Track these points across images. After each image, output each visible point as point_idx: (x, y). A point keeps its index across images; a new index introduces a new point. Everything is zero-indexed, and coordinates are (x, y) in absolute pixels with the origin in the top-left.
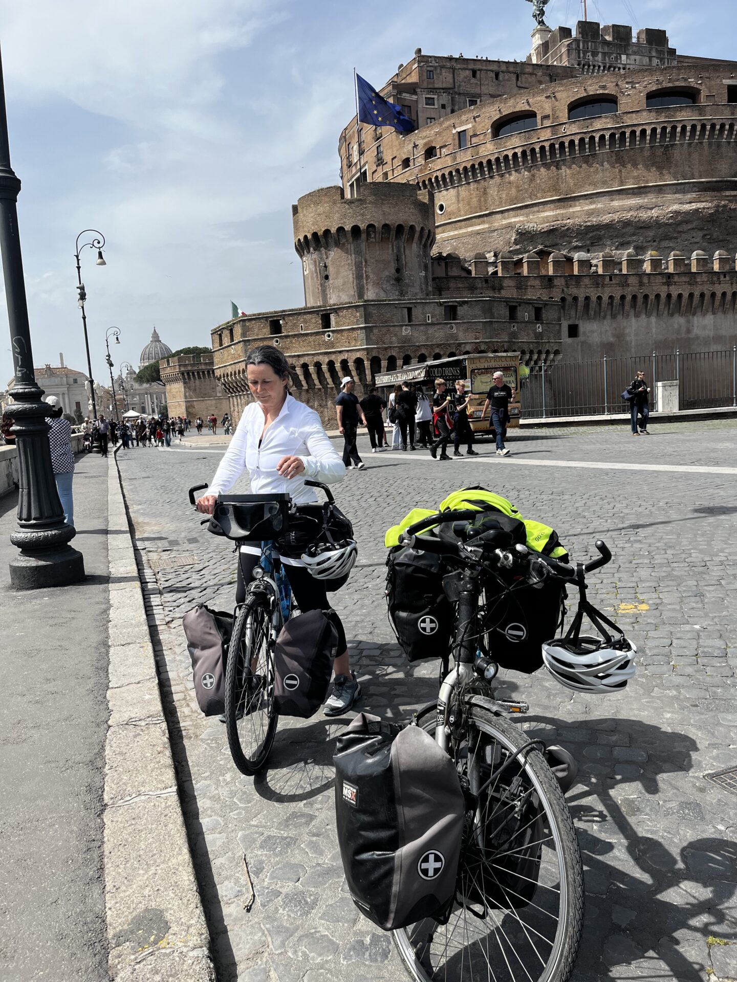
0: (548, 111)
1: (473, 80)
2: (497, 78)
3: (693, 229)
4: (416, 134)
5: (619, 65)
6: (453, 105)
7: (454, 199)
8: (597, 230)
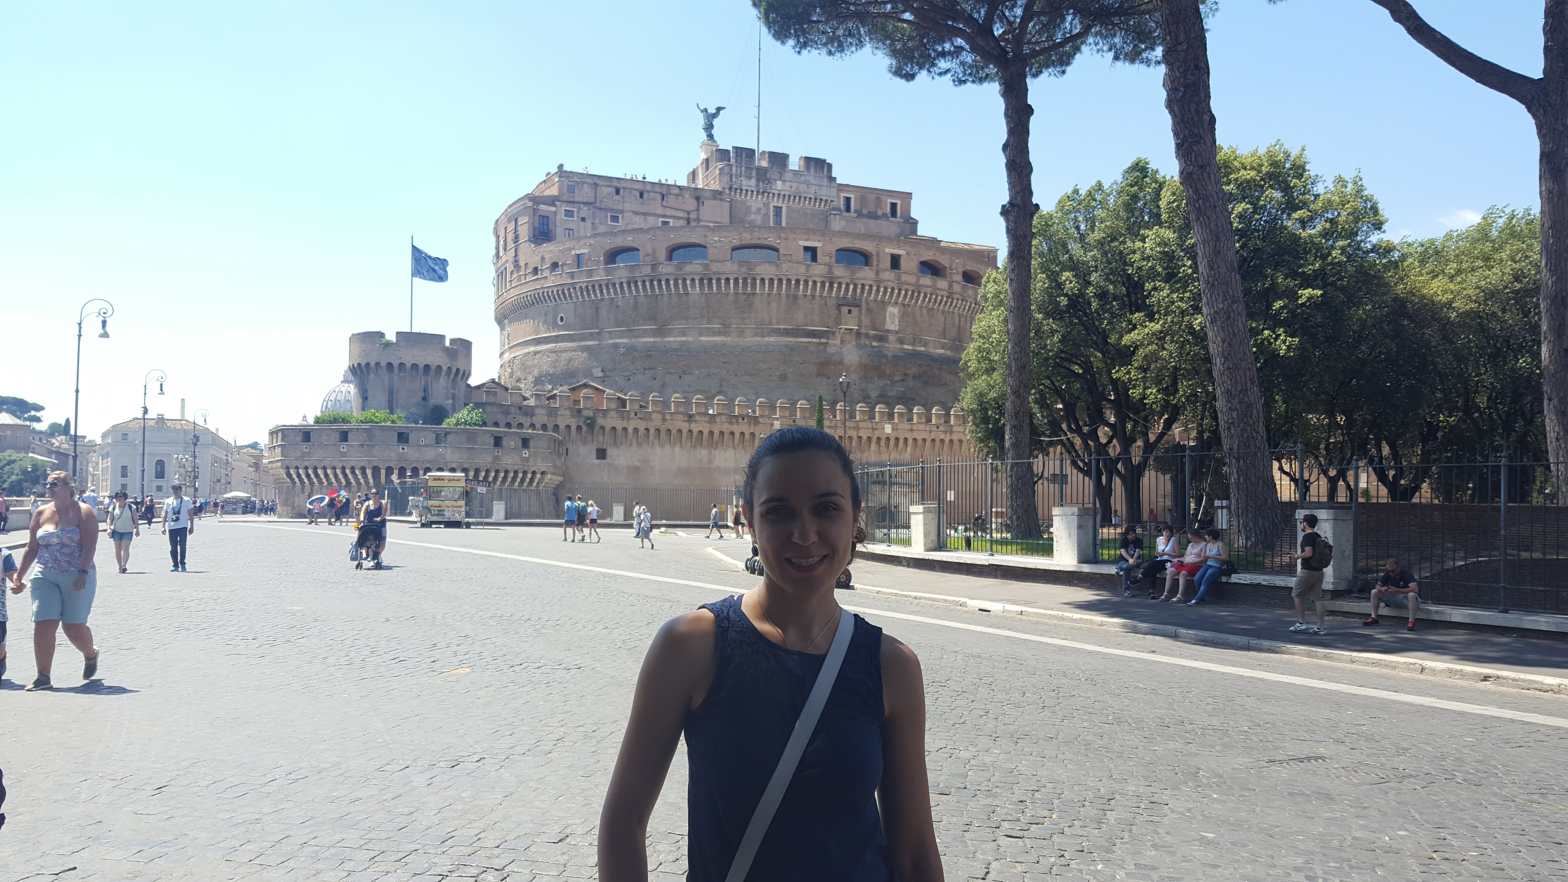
0: (649, 251)
1: (617, 197)
2: (641, 196)
3: (770, 367)
4: (543, 247)
5: (773, 191)
6: (594, 219)
7: (572, 313)
8: (687, 359)
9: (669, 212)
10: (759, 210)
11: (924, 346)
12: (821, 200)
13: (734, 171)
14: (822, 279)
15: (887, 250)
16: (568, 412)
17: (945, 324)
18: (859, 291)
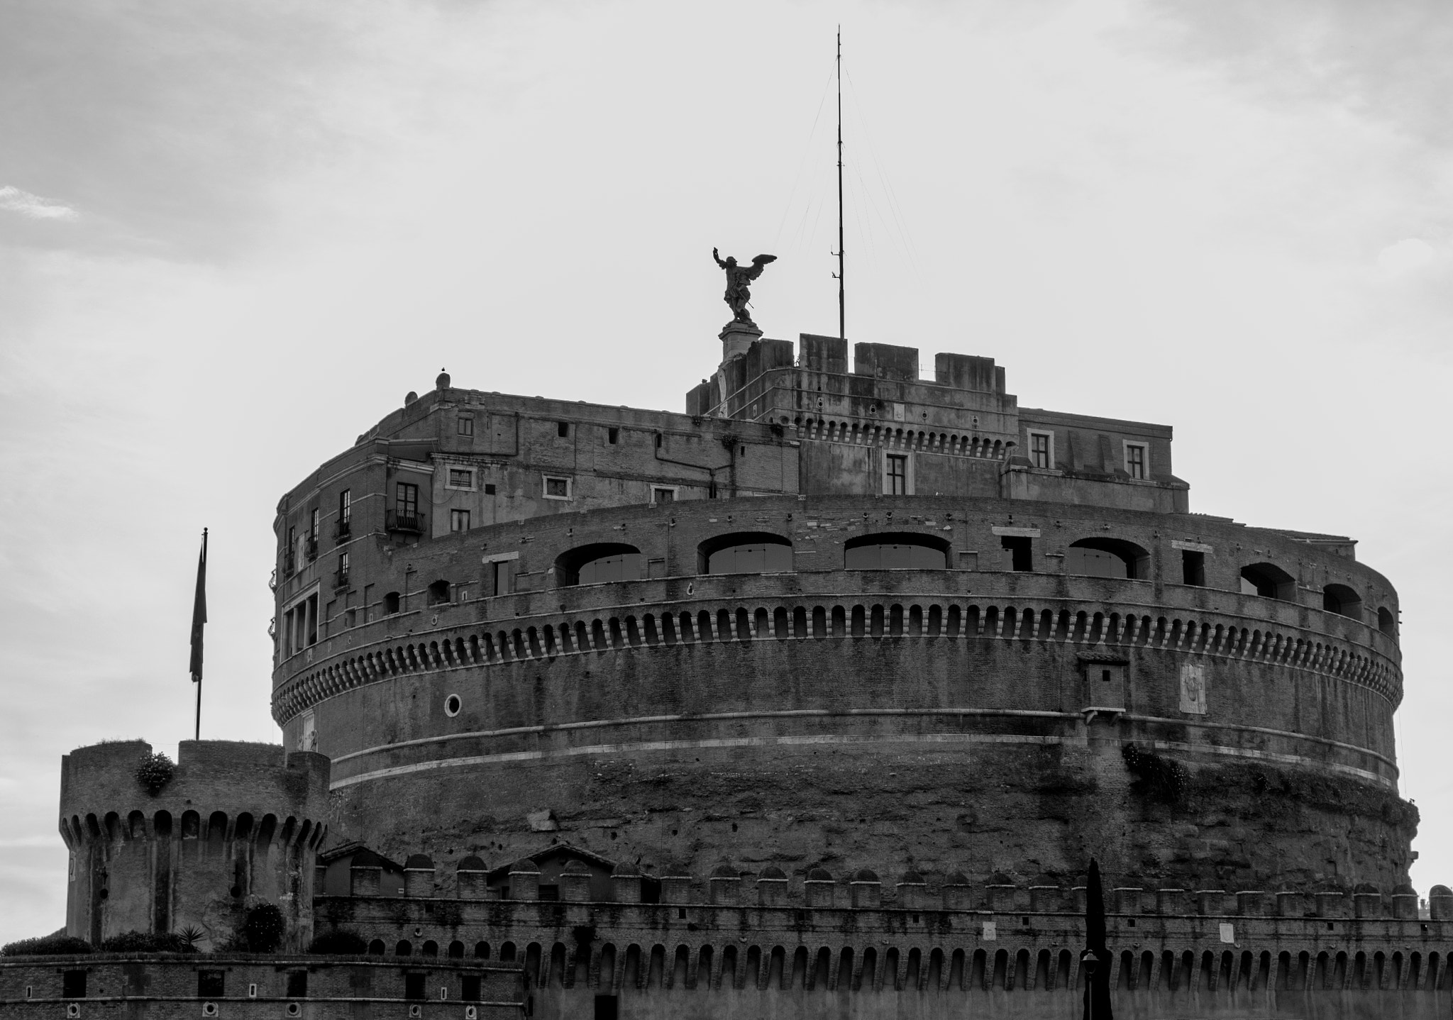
0: (662, 552)
1: (561, 442)
2: (613, 440)
3: (938, 803)
4: (414, 550)
5: (886, 424)
6: (513, 487)
7: (479, 691)
8: (750, 788)
9: (671, 471)
10: (858, 464)
11: (1260, 748)
12: (987, 441)
13: (805, 385)
14: (1044, 606)
15: (1175, 544)
16: (533, 914)
17: (1297, 700)
18: (1121, 630)
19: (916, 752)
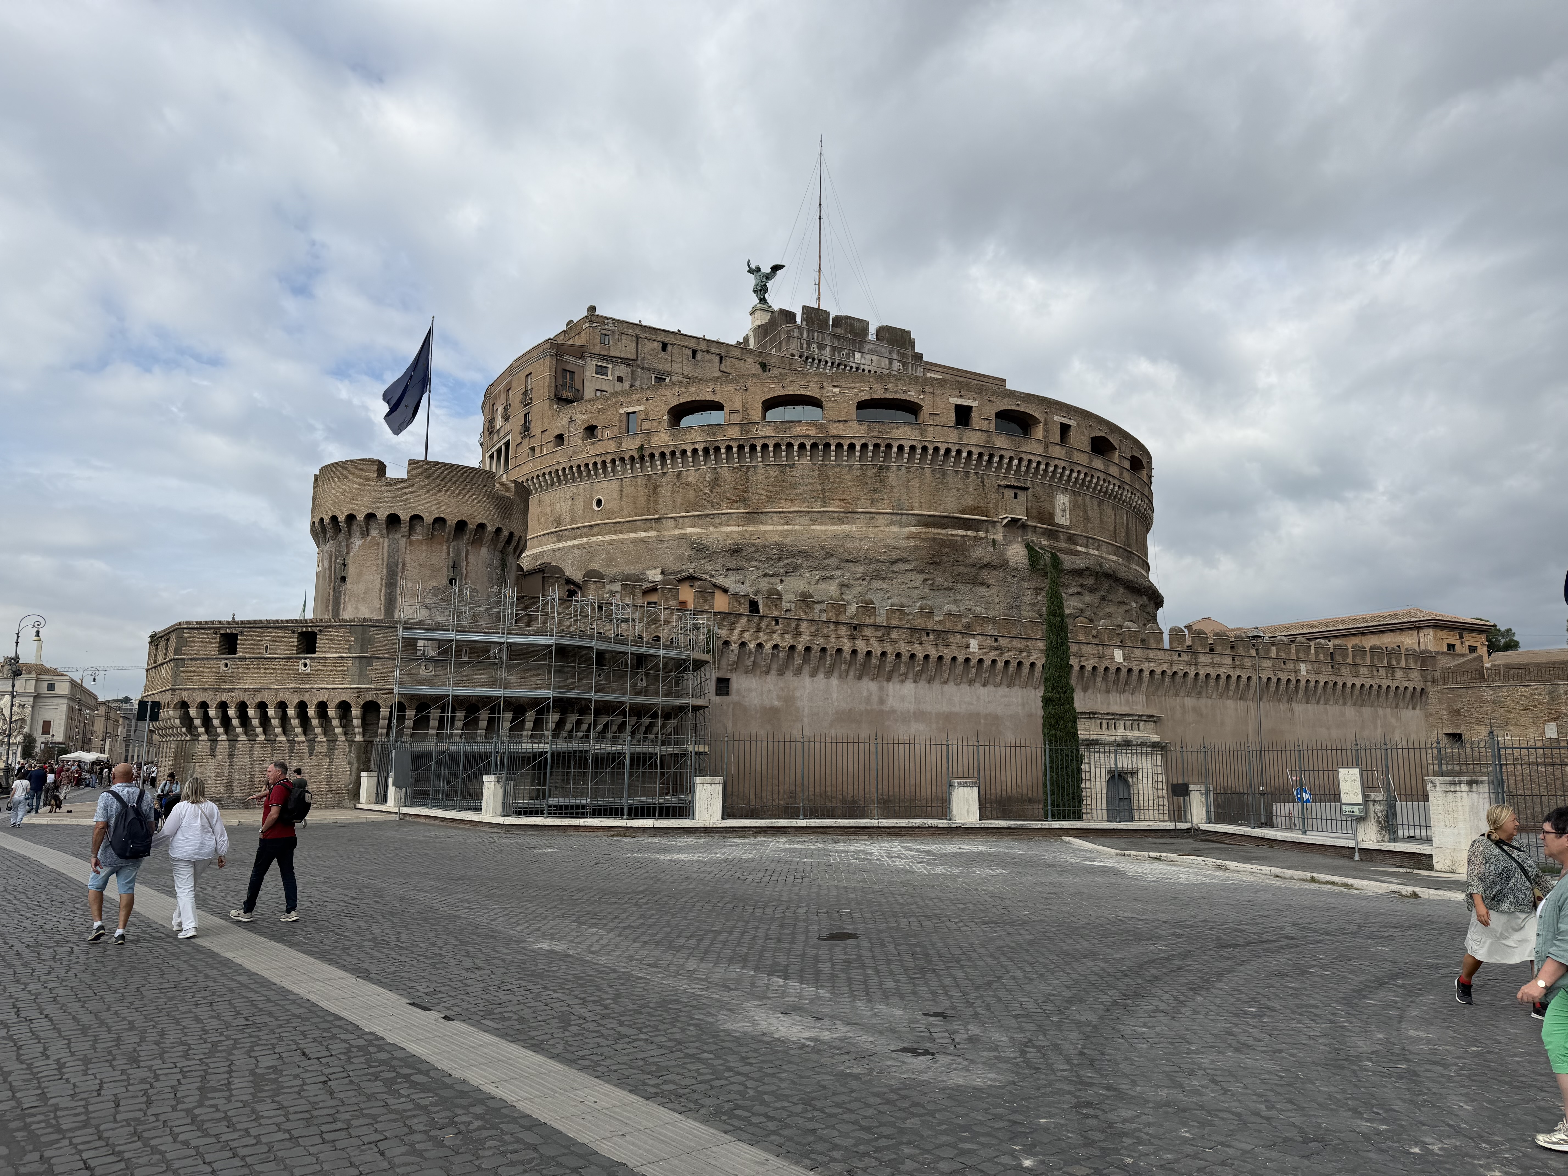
0: (738, 406)
1: (662, 354)
2: (694, 356)
3: (911, 570)
4: (574, 408)
6: (634, 379)
7: (616, 494)
8: (793, 556)
11: (1098, 549)
13: (804, 336)
14: (978, 450)
16: (675, 617)
18: (1023, 469)
19: (899, 538)
